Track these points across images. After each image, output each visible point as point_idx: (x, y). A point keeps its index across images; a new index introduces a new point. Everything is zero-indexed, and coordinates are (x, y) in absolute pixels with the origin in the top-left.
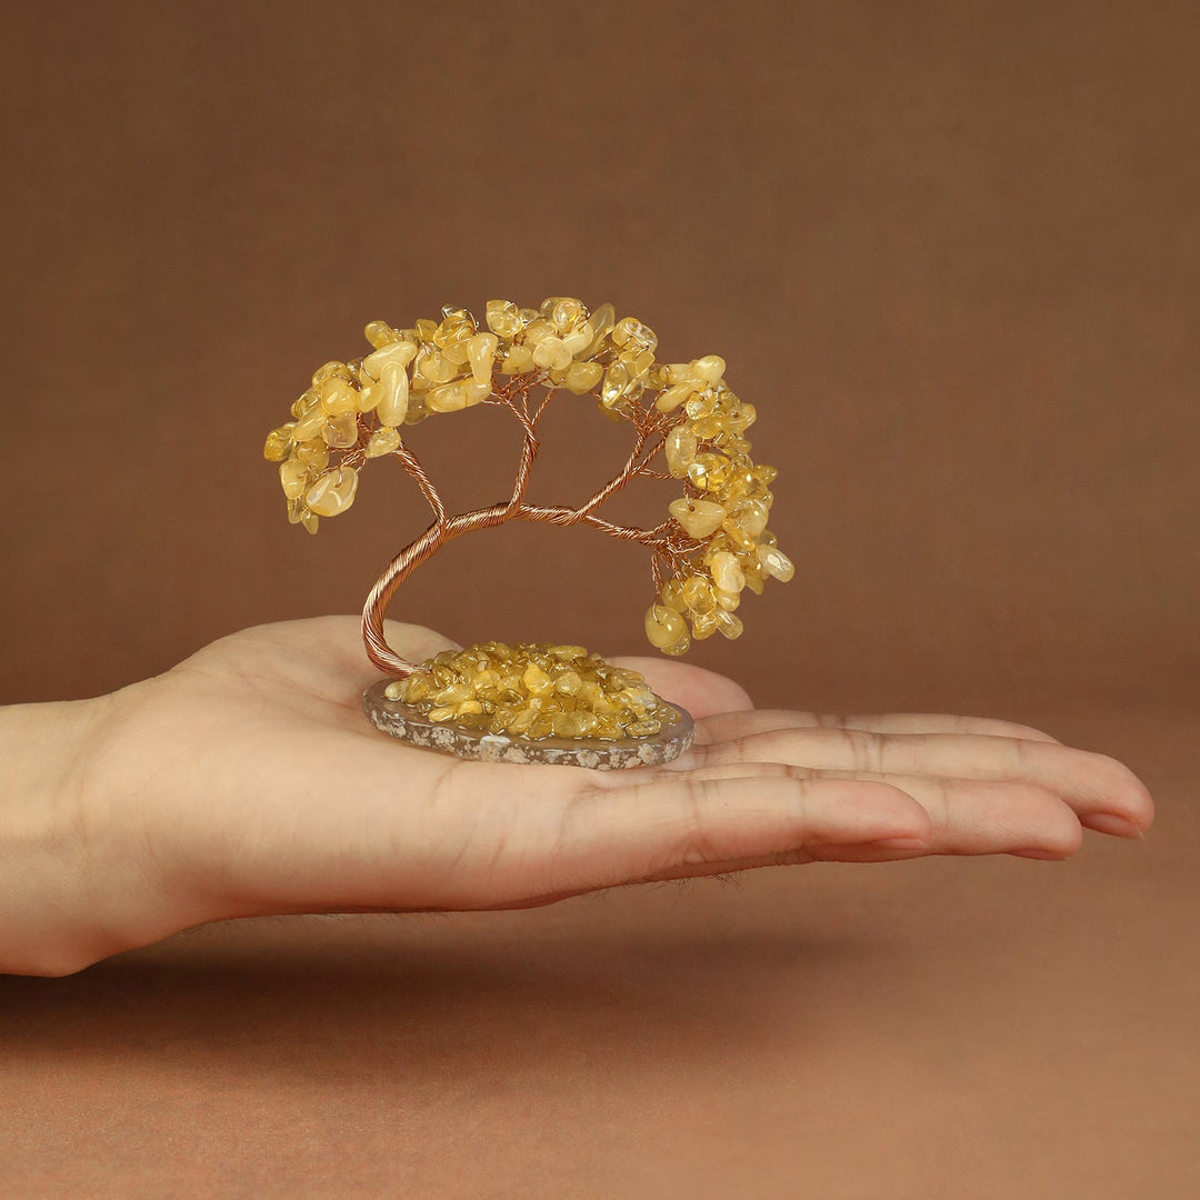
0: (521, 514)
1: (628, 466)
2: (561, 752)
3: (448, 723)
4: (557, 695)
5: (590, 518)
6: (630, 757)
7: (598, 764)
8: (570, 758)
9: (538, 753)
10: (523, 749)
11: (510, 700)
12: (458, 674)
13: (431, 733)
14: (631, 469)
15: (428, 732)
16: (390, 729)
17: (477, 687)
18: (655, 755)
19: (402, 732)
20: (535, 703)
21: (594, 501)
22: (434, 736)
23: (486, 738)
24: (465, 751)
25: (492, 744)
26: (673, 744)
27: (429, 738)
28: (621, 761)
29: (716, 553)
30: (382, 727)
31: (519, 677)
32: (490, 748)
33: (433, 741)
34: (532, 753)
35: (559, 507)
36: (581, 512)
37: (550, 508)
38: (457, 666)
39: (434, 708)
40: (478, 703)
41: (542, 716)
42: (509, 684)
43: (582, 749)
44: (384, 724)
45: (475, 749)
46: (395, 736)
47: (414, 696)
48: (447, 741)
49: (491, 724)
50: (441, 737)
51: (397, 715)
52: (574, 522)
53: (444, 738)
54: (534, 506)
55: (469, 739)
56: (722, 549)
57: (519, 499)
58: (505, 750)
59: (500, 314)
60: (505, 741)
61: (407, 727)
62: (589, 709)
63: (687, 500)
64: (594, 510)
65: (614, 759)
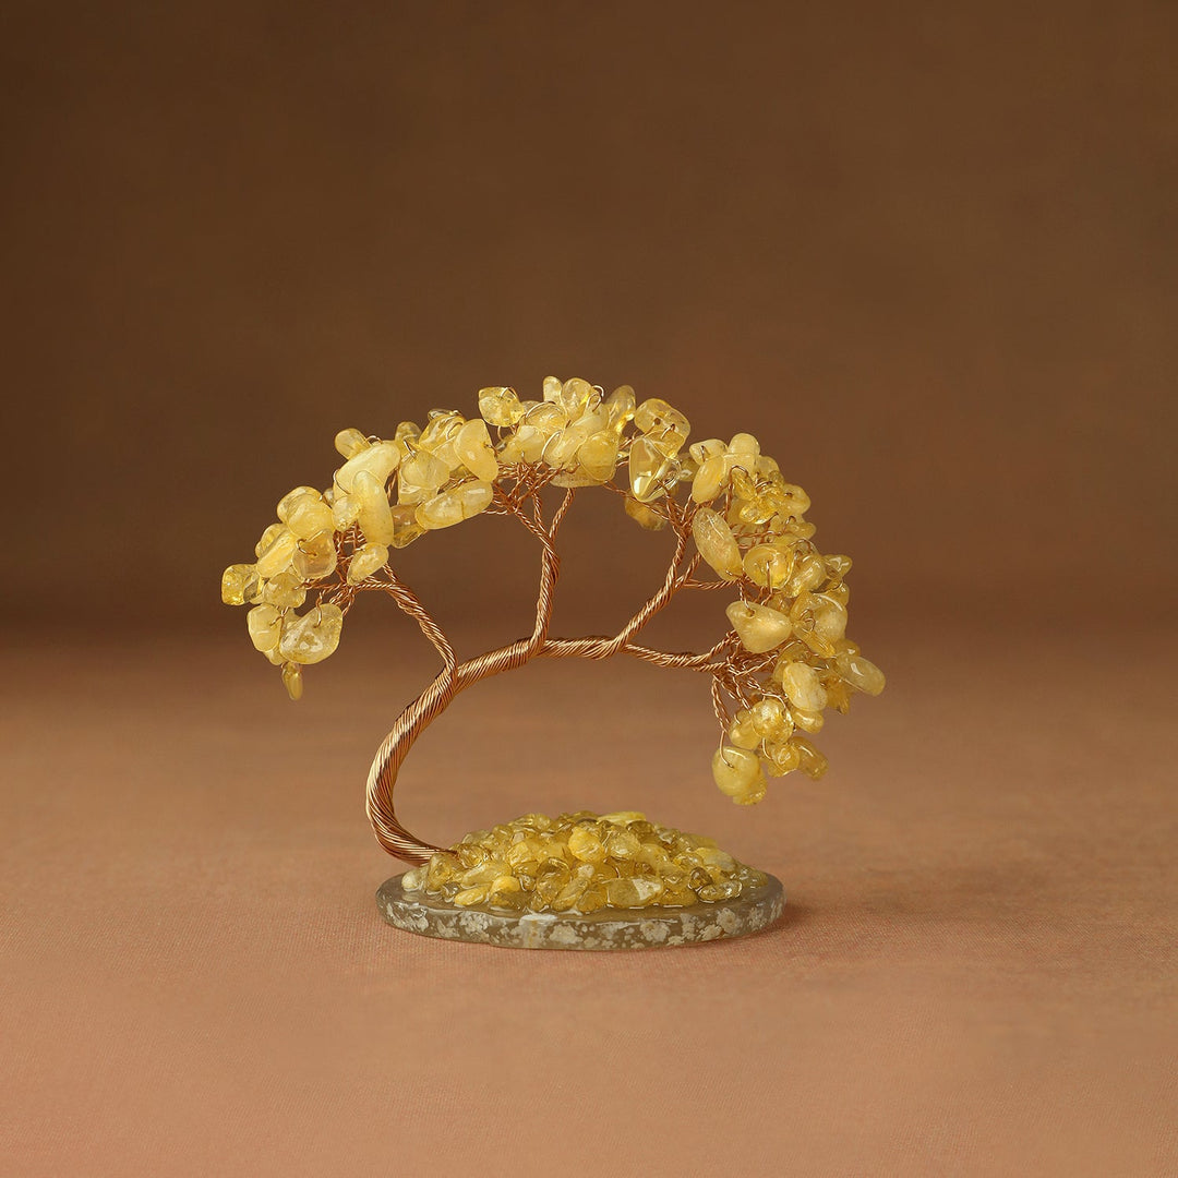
0: (548, 649)
1: (670, 576)
2: (621, 926)
3: (478, 906)
4: (611, 861)
5: (630, 647)
6: (706, 925)
7: (668, 936)
8: (631, 930)
9: (592, 929)
10: (573, 925)
11: (551, 869)
12: (490, 852)
13: (459, 920)
14: (674, 580)
15: (455, 920)
16: (409, 923)
17: (512, 863)
18: (738, 923)
19: (424, 924)
20: (585, 871)
21: (634, 625)
22: (463, 923)
23: (526, 918)
24: (502, 936)
25: (534, 923)
26: (759, 908)
27: (457, 926)
28: (697, 931)
29: (787, 665)
30: (400, 923)
31: (563, 845)
32: (532, 930)
33: (460, 929)
34: (585, 929)
35: (592, 638)
36: (619, 638)
37: (581, 639)
38: (488, 843)
39: (460, 890)
40: (514, 880)
41: (594, 886)
42: (551, 852)
43: (647, 919)
44: (402, 918)
45: (514, 932)
46: (417, 932)
47: (437, 880)
48: (479, 927)
49: (531, 900)
50: (472, 924)
51: (417, 904)
52: (612, 654)
53: (478, 923)
54: (561, 639)
55: (504, 921)
56: (795, 661)
57: (543, 631)
58: (550, 929)
59: (495, 403)
60: (551, 918)
61: (429, 917)
62: (651, 871)
63: (745, 604)
64: (635, 637)
65: (687, 928)
